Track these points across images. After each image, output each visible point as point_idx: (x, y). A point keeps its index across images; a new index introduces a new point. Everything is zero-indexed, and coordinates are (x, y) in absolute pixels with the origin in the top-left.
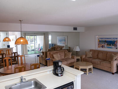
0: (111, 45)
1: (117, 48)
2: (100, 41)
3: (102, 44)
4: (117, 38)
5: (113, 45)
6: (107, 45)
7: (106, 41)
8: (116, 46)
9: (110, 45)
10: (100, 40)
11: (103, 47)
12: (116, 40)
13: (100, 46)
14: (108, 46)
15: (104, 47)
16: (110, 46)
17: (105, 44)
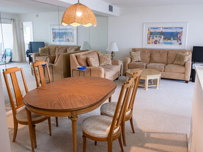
0: (172, 39)
1: (181, 44)
2: (151, 33)
3: (155, 39)
4: (182, 28)
5: (174, 39)
6: (164, 39)
7: (162, 33)
8: (180, 40)
9: (170, 39)
10: (152, 31)
11: (156, 43)
12: (180, 31)
13: (150, 41)
14: (165, 41)
15: (159, 43)
16: (169, 41)
17: (161, 37)
